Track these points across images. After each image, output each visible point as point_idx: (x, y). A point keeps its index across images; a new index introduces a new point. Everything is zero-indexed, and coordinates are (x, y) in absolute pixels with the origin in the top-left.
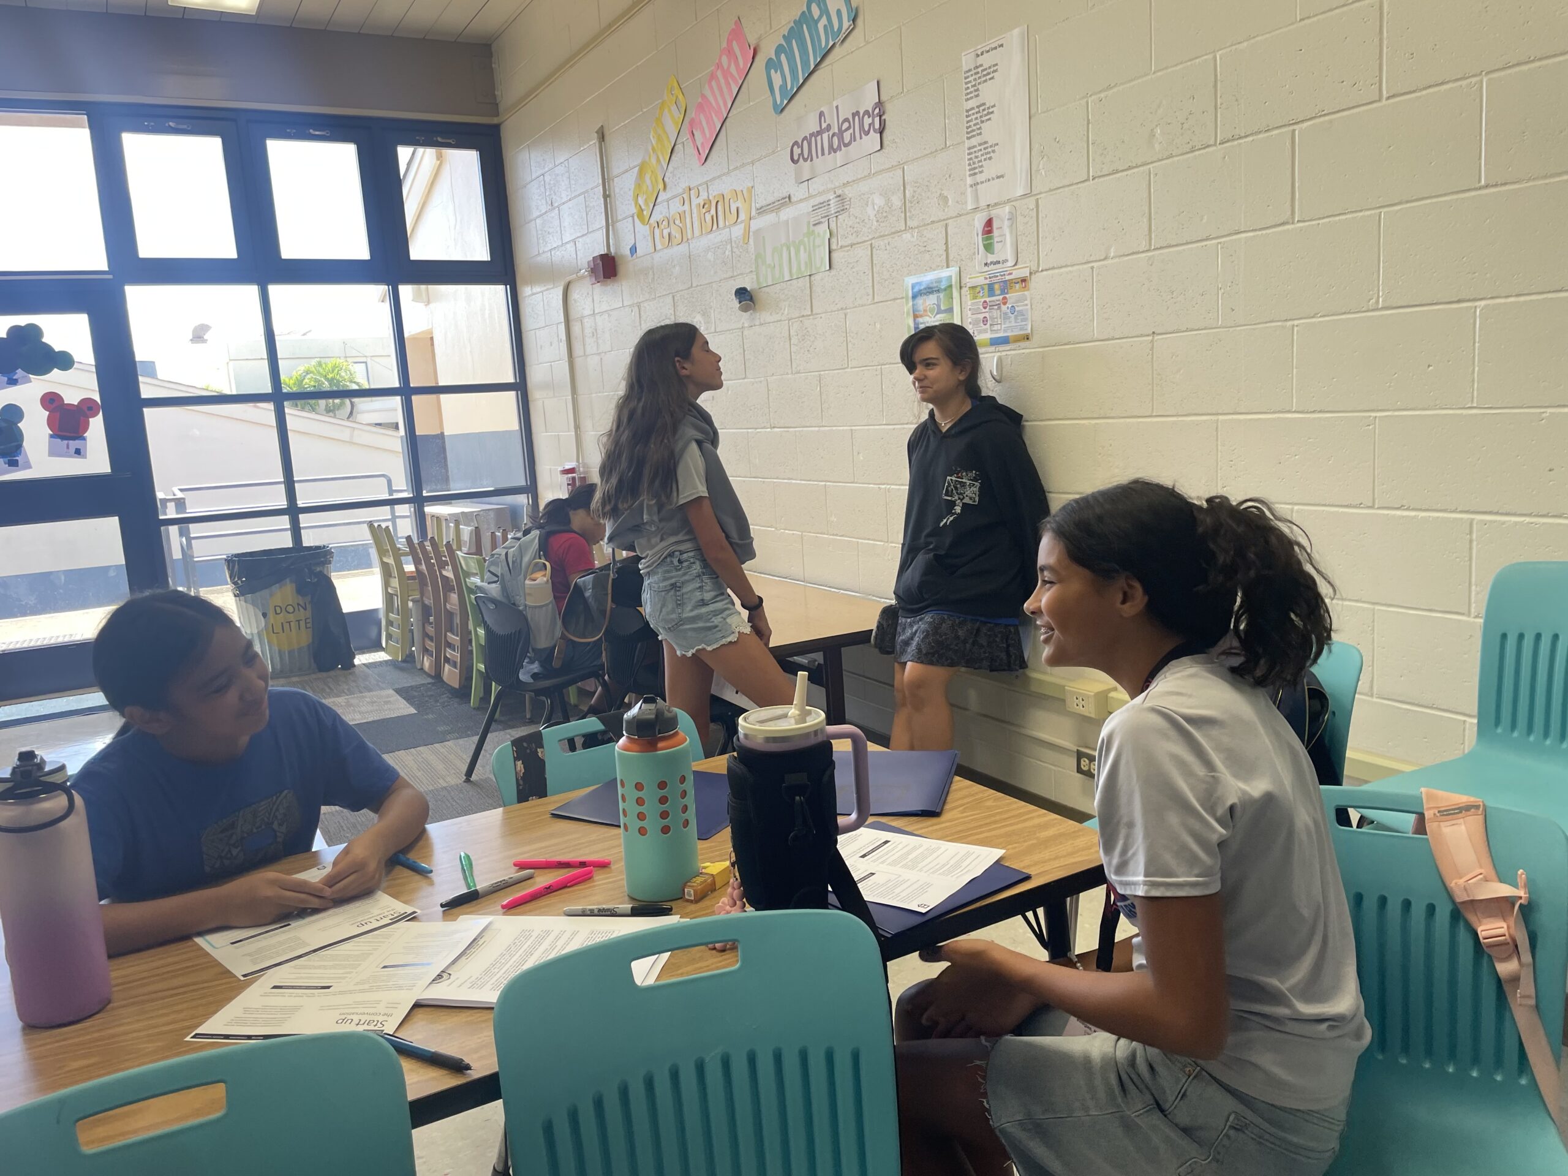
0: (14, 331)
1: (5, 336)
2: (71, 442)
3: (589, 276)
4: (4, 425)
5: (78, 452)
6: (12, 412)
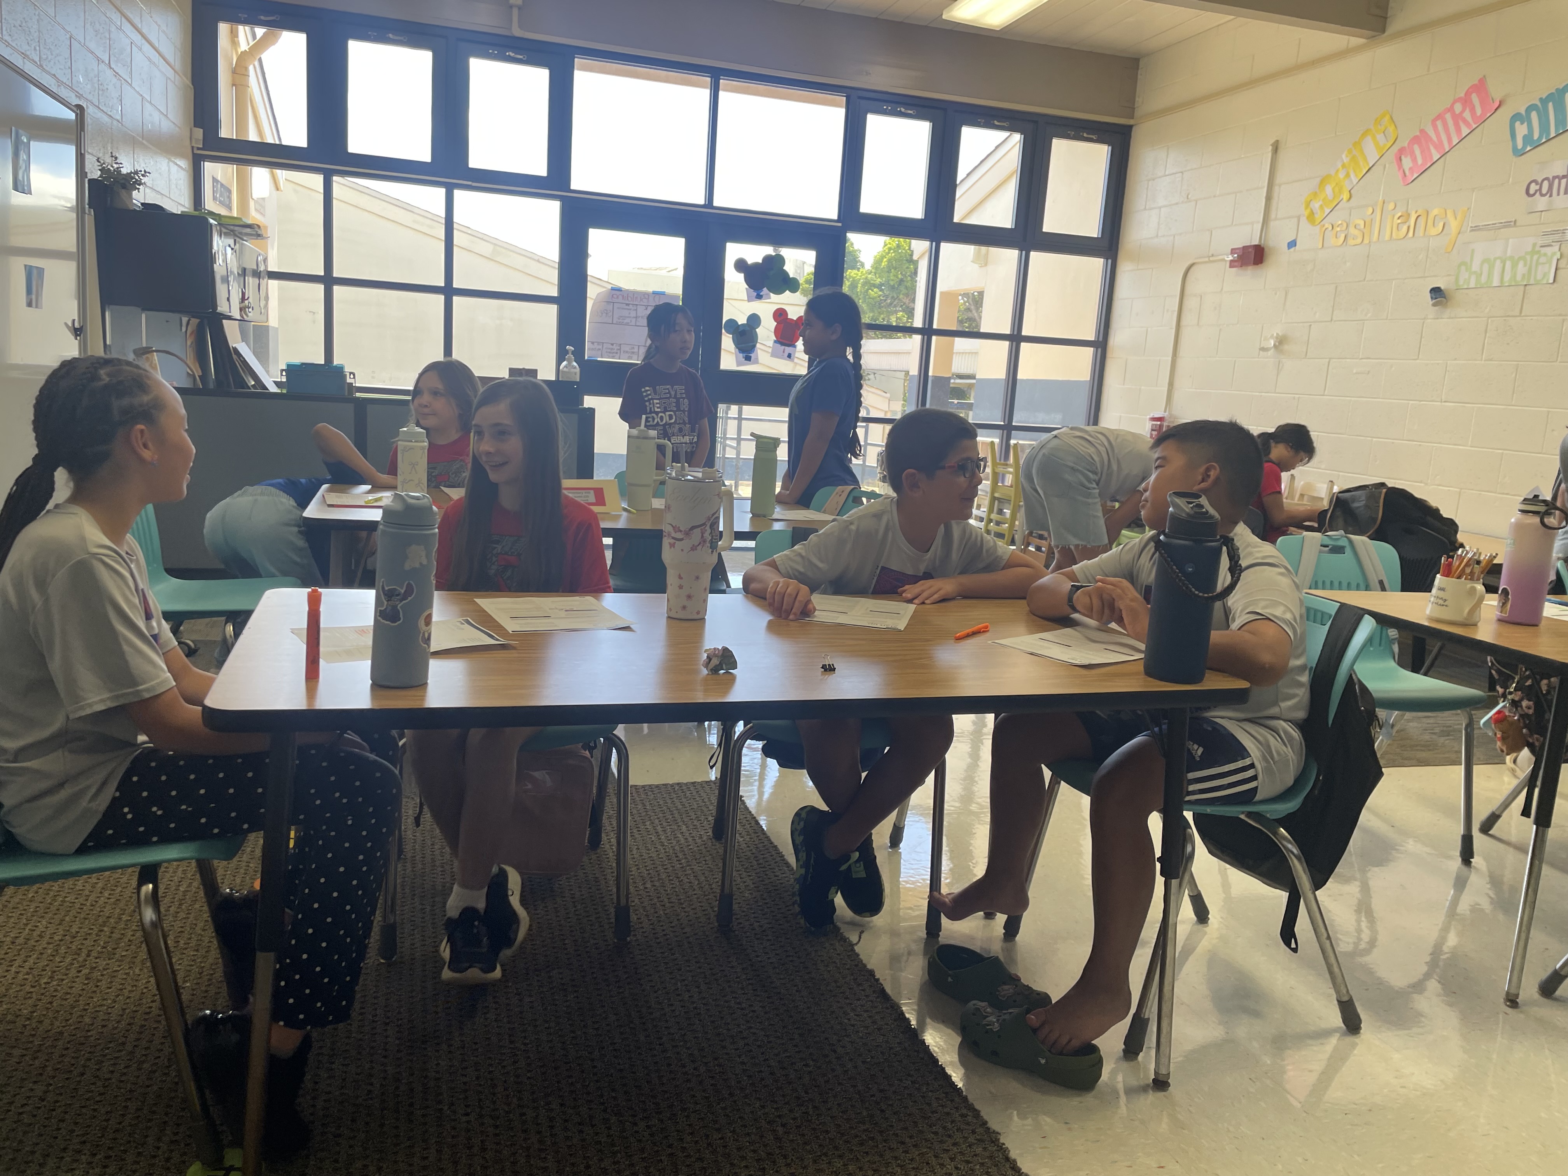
1: (761, 262)
2: (786, 348)
3: (1231, 261)
4: (748, 328)
5: (789, 356)
6: (754, 320)
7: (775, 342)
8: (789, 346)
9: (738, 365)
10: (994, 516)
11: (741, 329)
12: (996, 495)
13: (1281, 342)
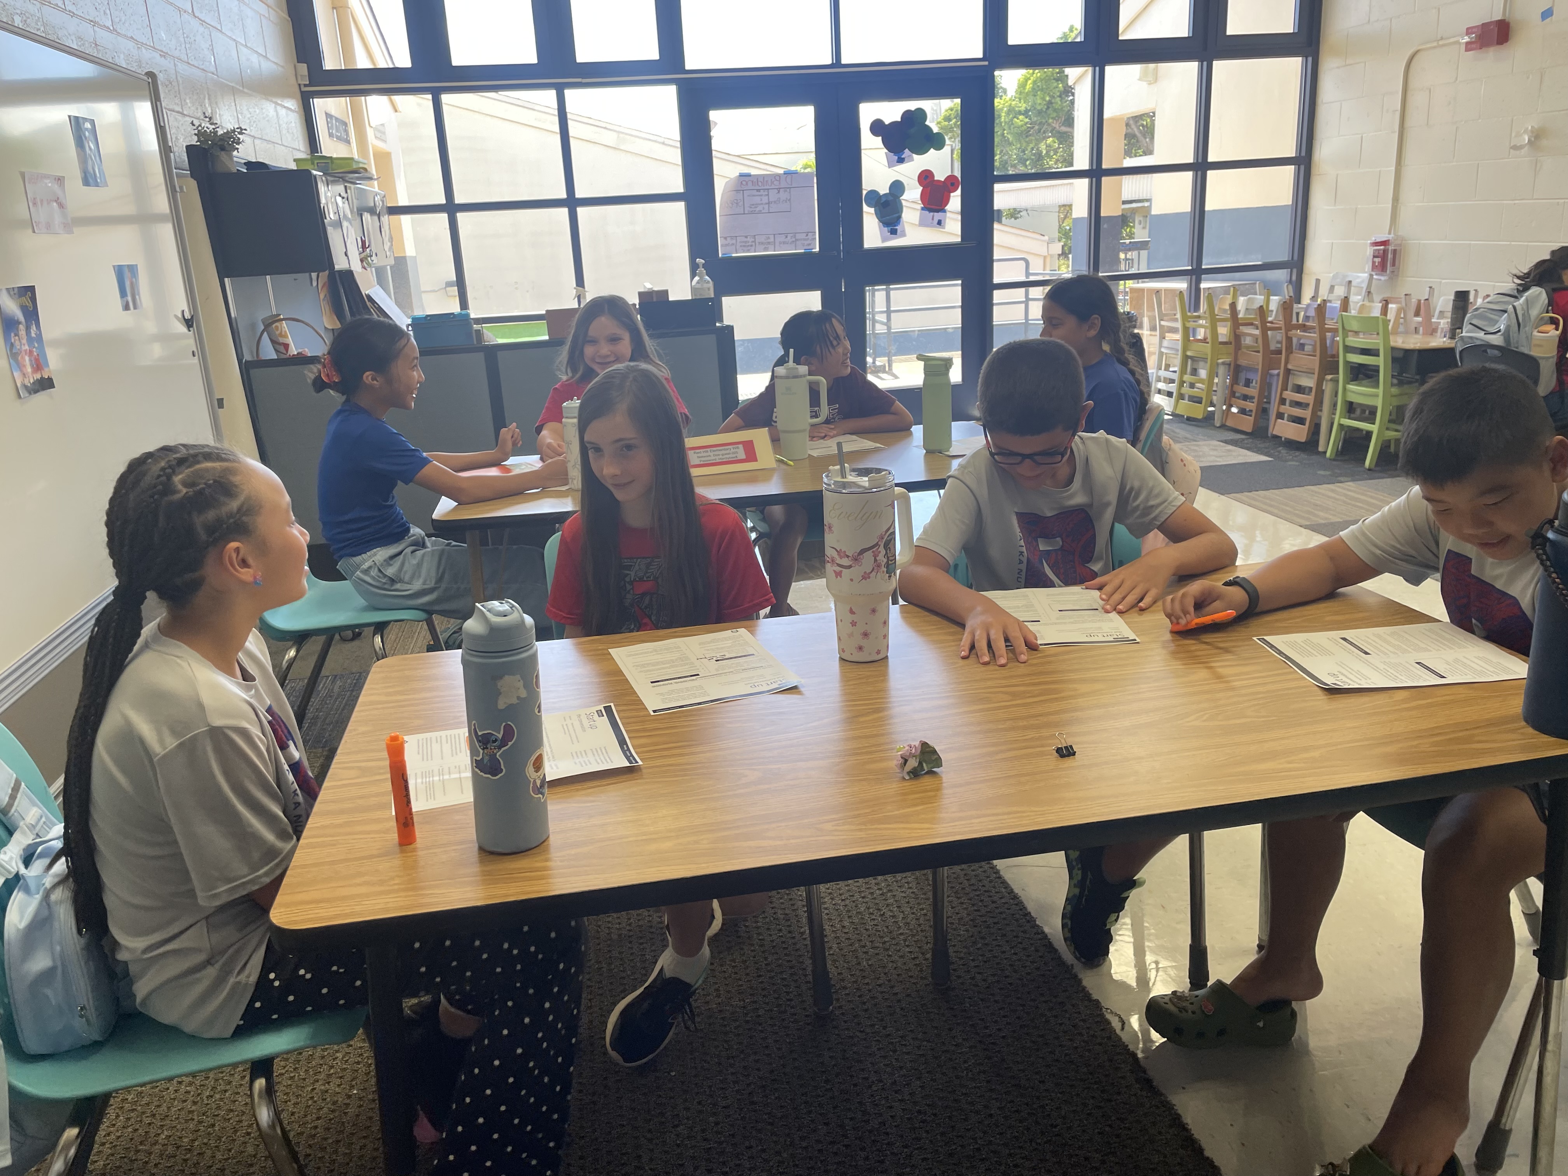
0: (907, 115)
1: (899, 120)
2: (936, 214)
3: (1467, 43)
4: (891, 198)
5: (939, 223)
6: (897, 187)
7: (922, 209)
8: (938, 211)
9: (884, 240)
10: (1187, 378)
11: (883, 200)
12: (1189, 353)
13: (1537, 136)
